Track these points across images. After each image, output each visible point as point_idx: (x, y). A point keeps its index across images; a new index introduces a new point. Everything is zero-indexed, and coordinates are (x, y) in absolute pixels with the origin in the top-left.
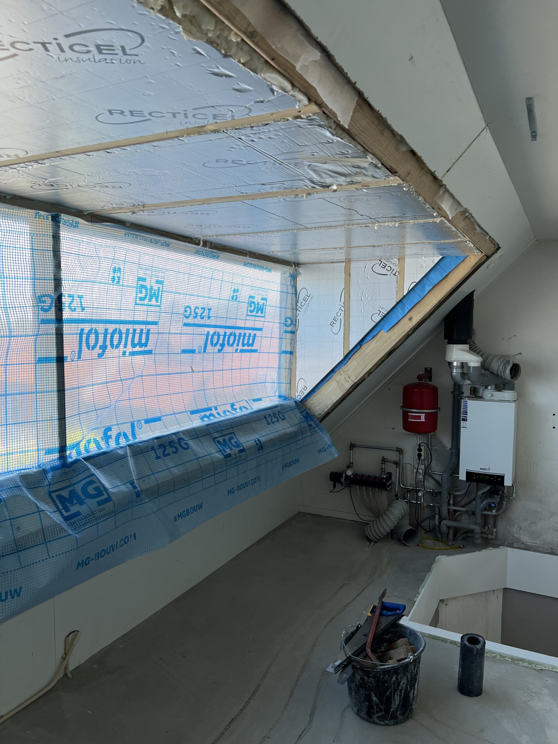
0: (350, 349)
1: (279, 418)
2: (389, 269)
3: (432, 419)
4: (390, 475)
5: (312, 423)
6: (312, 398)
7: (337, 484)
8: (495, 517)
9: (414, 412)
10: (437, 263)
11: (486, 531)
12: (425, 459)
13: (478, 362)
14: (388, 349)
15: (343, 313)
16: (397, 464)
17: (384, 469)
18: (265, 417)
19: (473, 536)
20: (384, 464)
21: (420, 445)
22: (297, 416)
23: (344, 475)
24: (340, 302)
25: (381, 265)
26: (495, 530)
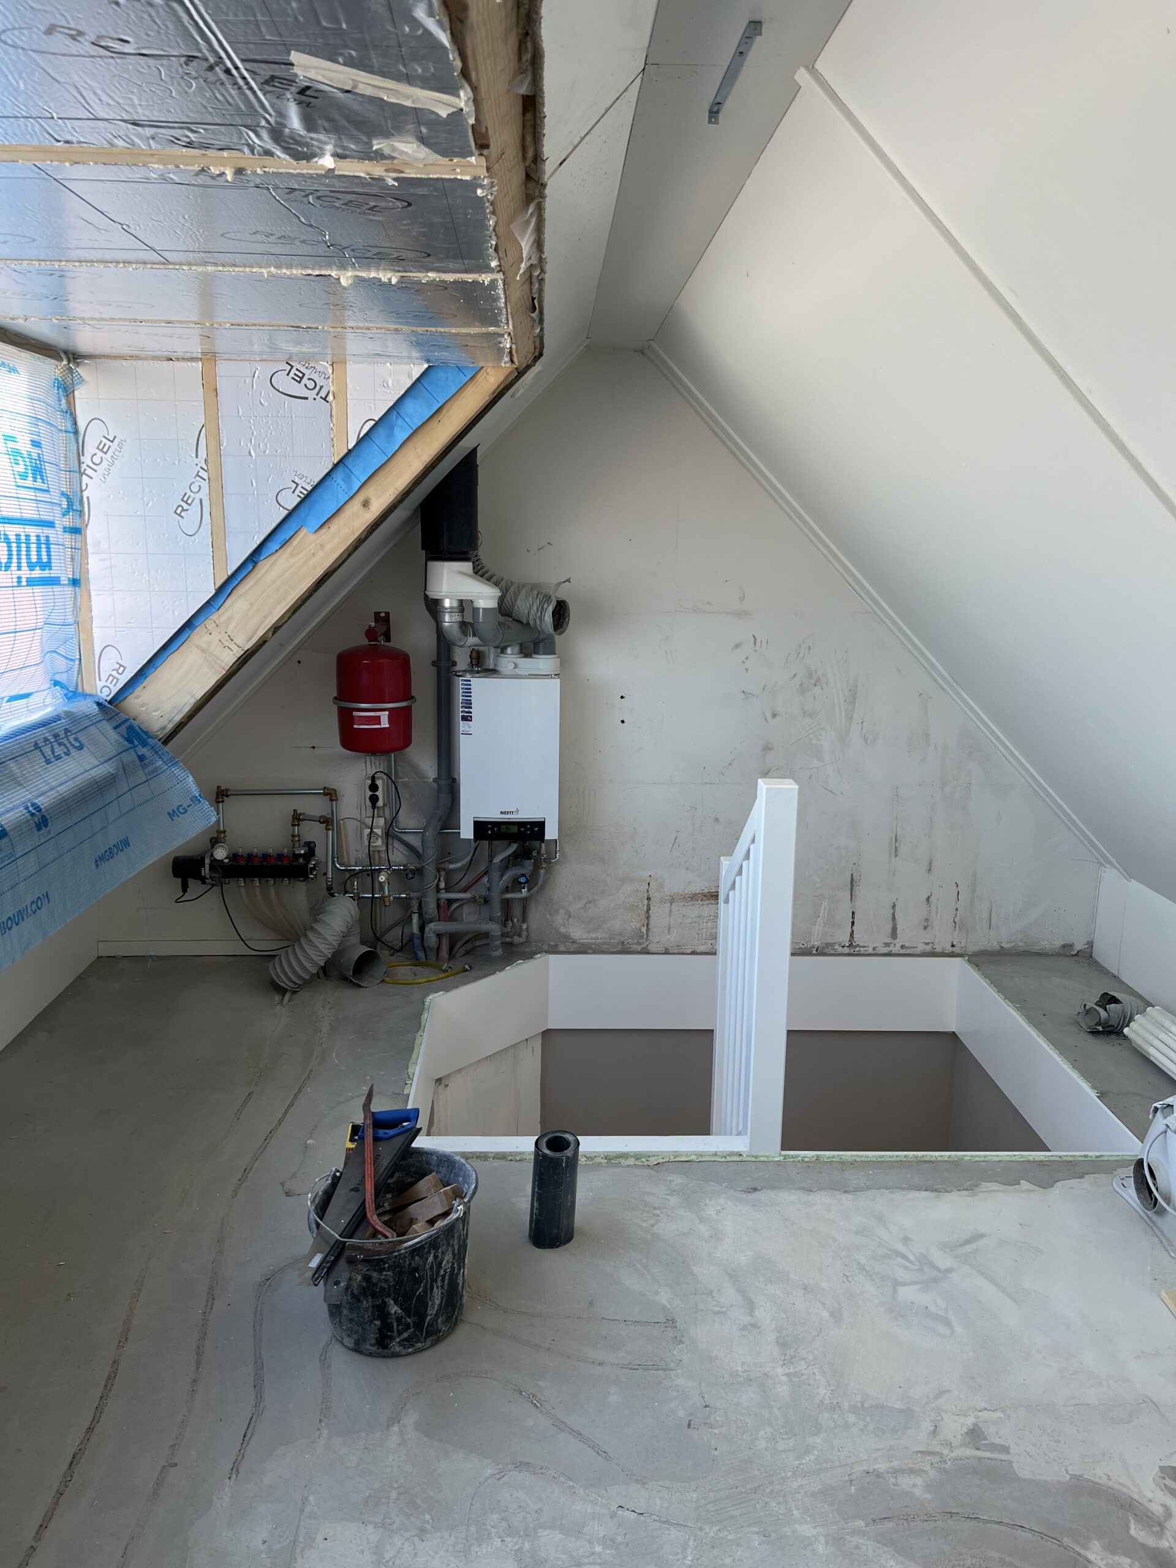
0: (230, 573)
1: (68, 745)
2: (311, 385)
3: (402, 719)
4: (311, 847)
5: (143, 751)
6: (138, 691)
7: (190, 881)
8: (525, 901)
9: (364, 710)
10: (418, 380)
11: (509, 930)
12: (384, 805)
13: (492, 598)
14: (319, 572)
15: (205, 485)
16: (326, 822)
17: (299, 836)
18: (36, 746)
19: (488, 944)
20: (298, 825)
21: (373, 778)
22: (109, 737)
23: (207, 861)
24: (197, 457)
25: (291, 374)
26: (524, 926)
